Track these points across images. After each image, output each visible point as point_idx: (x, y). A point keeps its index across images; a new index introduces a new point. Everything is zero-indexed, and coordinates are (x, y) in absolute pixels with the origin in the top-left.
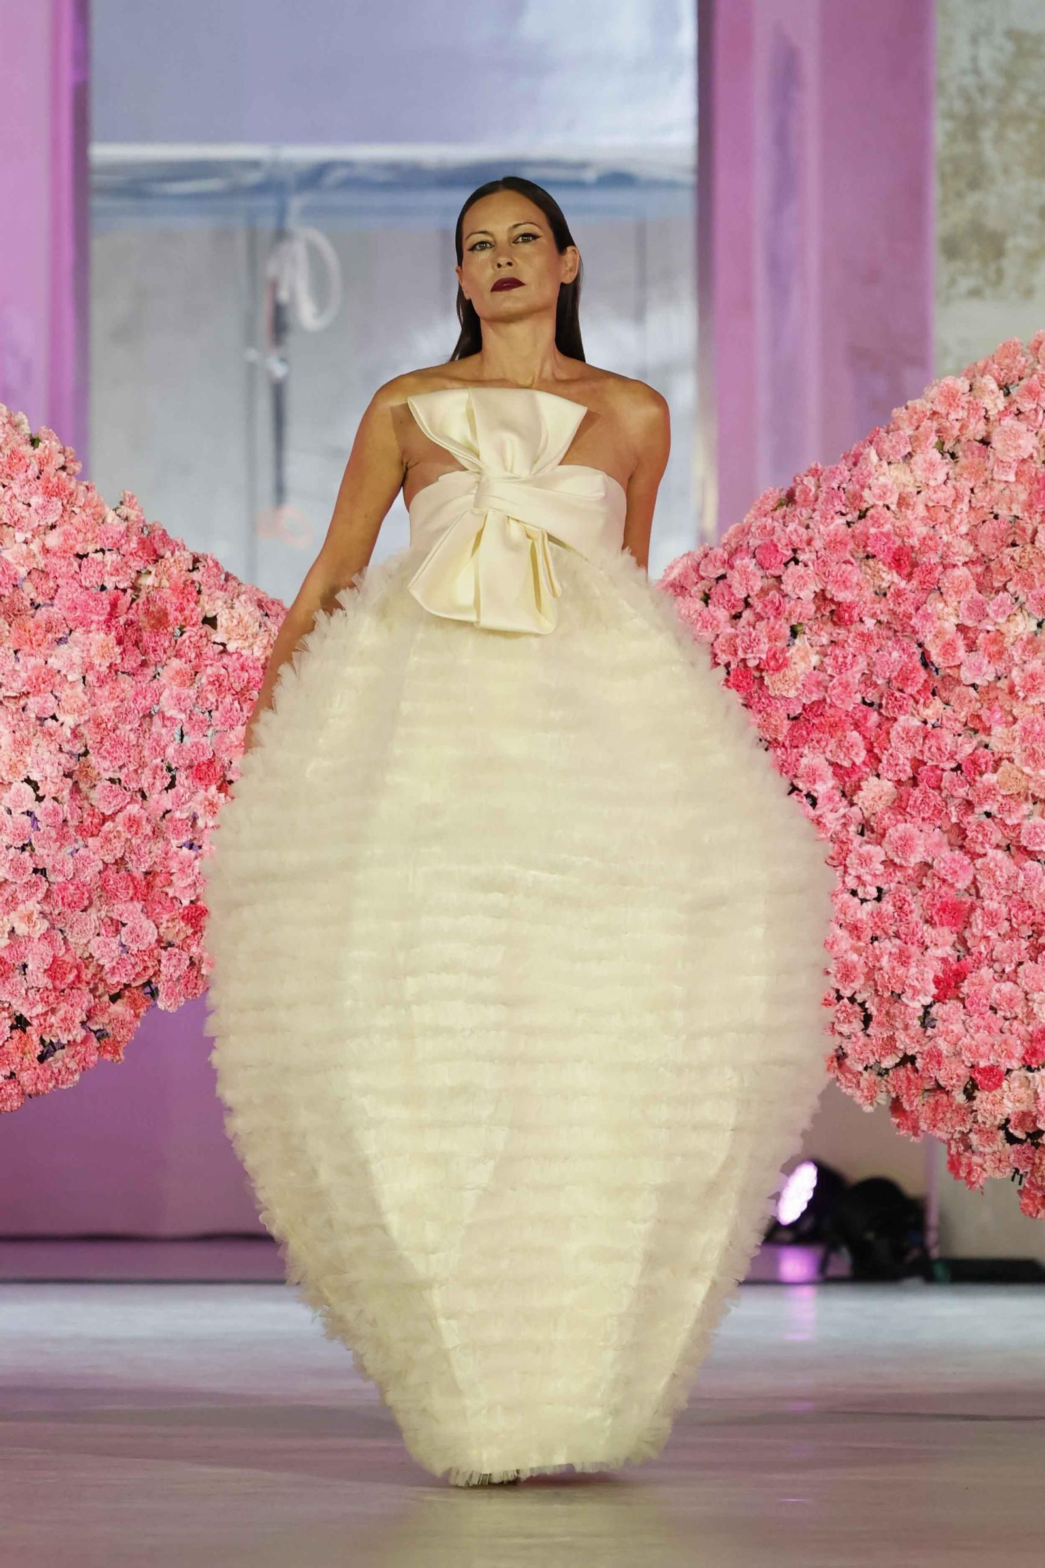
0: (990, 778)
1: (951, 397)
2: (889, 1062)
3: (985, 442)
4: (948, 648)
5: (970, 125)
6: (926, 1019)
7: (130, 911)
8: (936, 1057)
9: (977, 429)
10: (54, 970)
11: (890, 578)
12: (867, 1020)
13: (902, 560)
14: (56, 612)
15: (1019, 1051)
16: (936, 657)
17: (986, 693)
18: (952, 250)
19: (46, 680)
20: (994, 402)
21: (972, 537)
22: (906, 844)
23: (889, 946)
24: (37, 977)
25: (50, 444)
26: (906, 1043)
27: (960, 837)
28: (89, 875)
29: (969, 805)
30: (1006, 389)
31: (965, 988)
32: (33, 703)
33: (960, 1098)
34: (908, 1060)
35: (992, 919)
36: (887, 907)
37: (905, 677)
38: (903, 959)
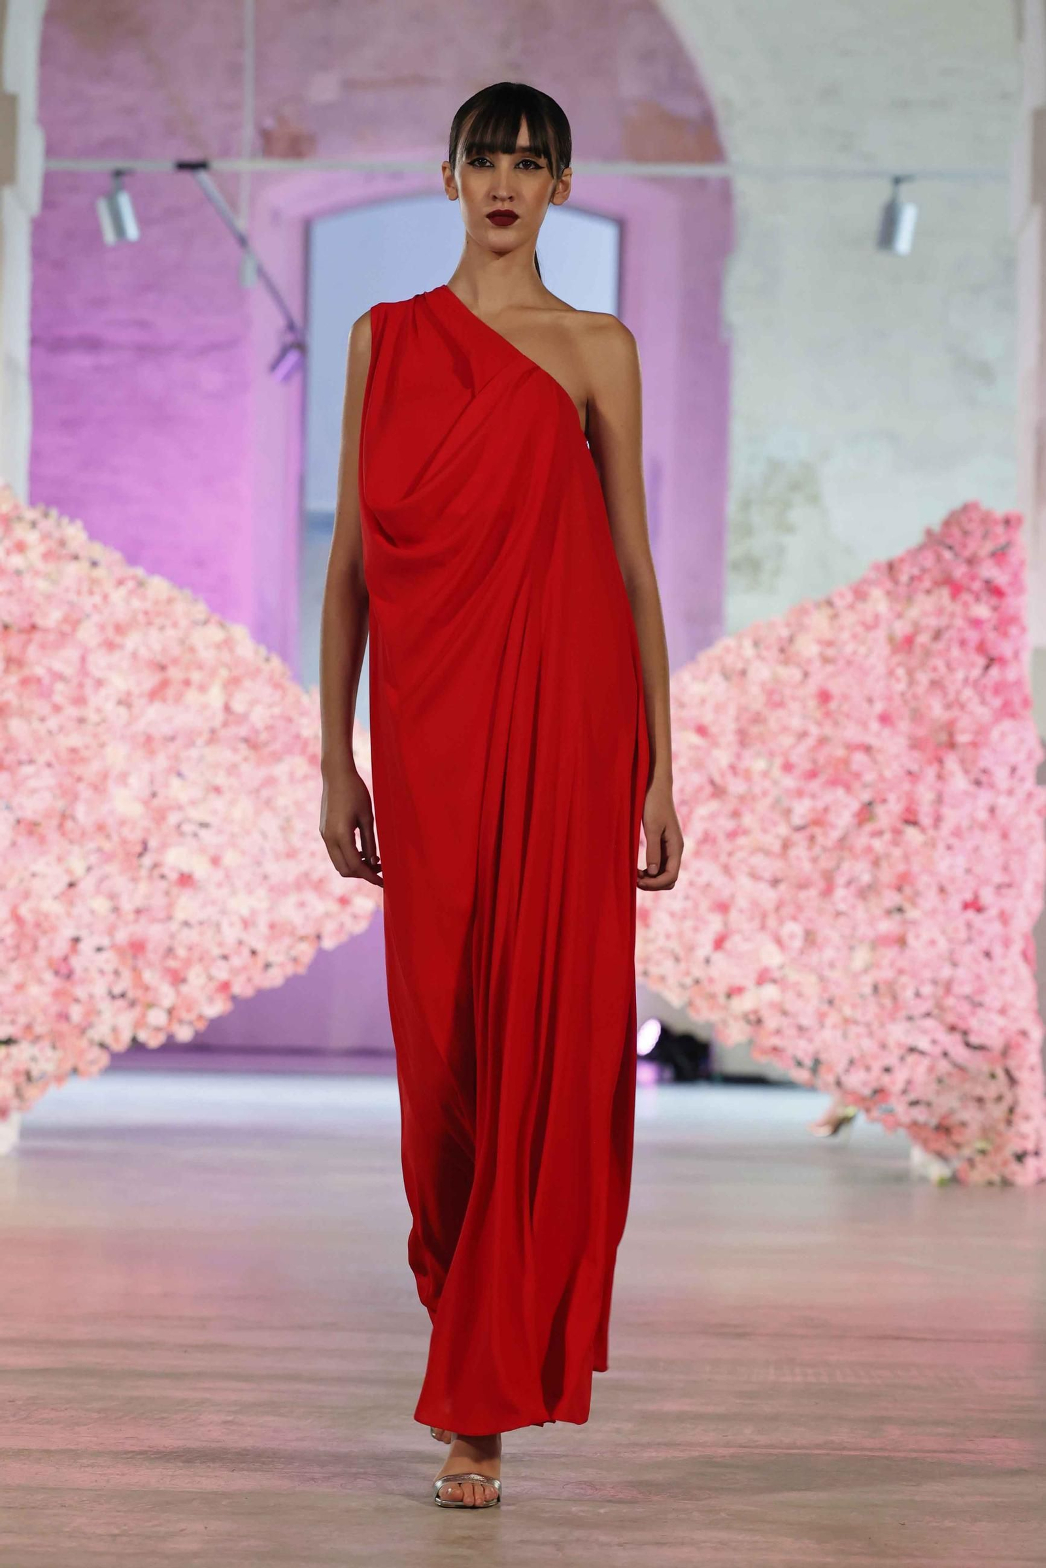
0: (742, 841)
1: (728, 650)
2: (688, 981)
3: (743, 673)
4: (723, 775)
5: (746, 505)
6: (708, 961)
7: (310, 897)
8: (711, 980)
9: (740, 666)
10: (272, 926)
11: (695, 739)
12: (677, 959)
13: (702, 730)
14: (277, 746)
15: (753, 976)
16: (717, 779)
17: (742, 799)
18: (736, 566)
19: (270, 781)
20: (749, 651)
21: (737, 719)
22: (699, 873)
23: (689, 924)
24: (263, 927)
25: (276, 662)
26: (698, 971)
27: (727, 870)
28: (291, 878)
29: (730, 854)
30: (756, 644)
31: (728, 945)
32: (265, 793)
33: (722, 999)
34: (697, 982)
35: (741, 911)
36: (689, 904)
37: (700, 789)
38: (696, 929)
